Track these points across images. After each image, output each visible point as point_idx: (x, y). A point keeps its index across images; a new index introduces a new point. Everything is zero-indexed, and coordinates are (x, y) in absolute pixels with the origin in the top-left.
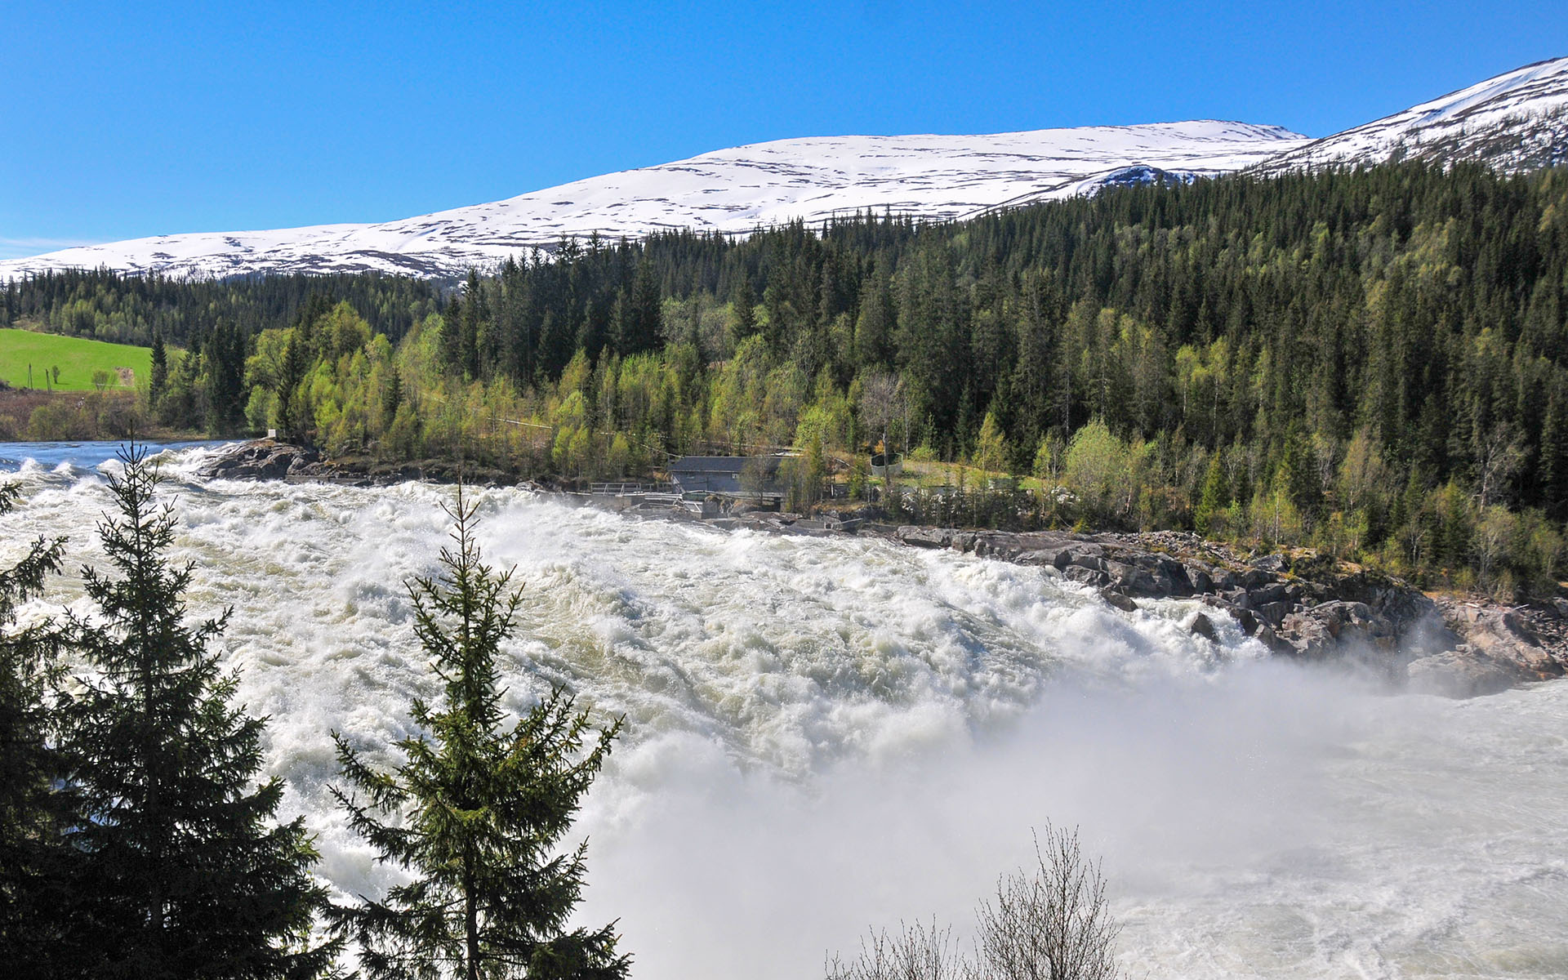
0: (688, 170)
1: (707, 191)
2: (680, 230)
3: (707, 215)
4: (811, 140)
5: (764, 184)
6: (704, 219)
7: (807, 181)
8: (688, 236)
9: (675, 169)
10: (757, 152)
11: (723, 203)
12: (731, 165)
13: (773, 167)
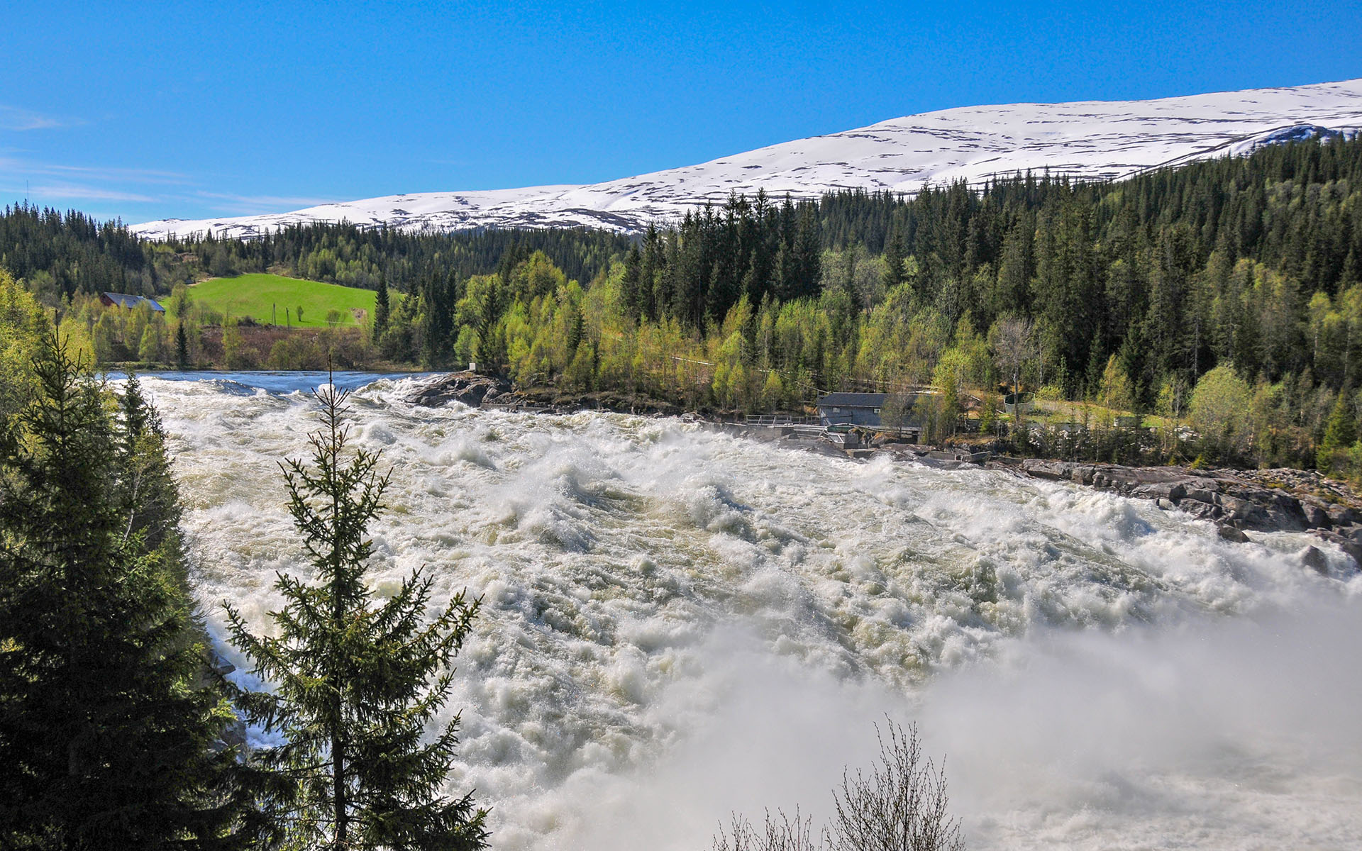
0: (867, 137)
1: (884, 156)
2: (853, 191)
3: (883, 177)
4: (981, 108)
5: (936, 149)
6: (881, 181)
7: (976, 146)
8: (860, 197)
9: (855, 136)
10: (930, 120)
11: (898, 167)
12: (906, 132)
13: (945, 134)
